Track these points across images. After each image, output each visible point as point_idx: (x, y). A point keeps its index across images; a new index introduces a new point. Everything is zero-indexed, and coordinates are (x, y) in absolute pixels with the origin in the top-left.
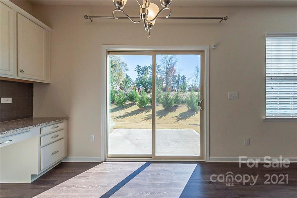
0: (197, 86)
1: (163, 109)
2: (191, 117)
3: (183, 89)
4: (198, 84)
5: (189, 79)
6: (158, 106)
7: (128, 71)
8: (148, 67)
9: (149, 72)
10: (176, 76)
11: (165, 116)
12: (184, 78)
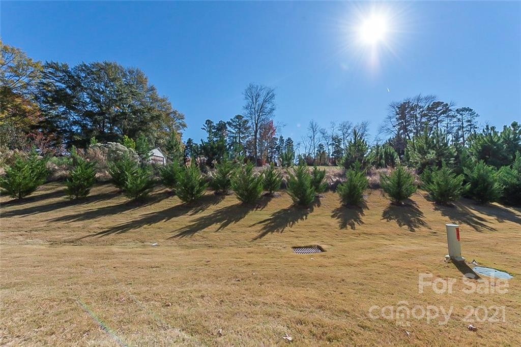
0: (313, 156)
1: (237, 202)
2: (299, 220)
3: (287, 160)
4: (314, 153)
5: (299, 144)
6: (230, 196)
7: (185, 128)
8: (226, 122)
9: (228, 131)
10: (277, 139)
11: (237, 220)
12: (289, 141)
